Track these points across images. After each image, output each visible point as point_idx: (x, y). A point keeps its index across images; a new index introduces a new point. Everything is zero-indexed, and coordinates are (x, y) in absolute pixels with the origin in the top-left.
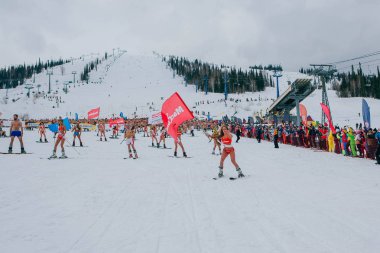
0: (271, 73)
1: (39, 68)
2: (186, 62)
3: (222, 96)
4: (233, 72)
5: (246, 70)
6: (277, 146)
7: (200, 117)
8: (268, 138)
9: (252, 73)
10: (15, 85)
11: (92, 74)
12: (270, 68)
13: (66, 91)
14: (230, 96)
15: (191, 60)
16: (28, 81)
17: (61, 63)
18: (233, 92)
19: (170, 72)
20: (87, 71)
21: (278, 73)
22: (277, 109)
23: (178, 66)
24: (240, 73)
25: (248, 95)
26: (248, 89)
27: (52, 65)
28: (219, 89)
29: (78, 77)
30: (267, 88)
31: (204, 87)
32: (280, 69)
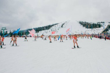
0: (102, 23)
1: (53, 25)
2: (83, 22)
3: (91, 29)
4: (93, 24)
5: (96, 23)
6: (105, 40)
7: (87, 34)
8: (103, 38)
9: (98, 24)
10: (49, 29)
11: (63, 26)
12: (102, 22)
13: (58, 29)
14: (93, 29)
15: (84, 22)
16: (51, 28)
17: (57, 24)
18: (93, 28)
19: (80, 24)
20: (62, 25)
21: (104, 23)
22: (104, 32)
23: (81, 23)
24: (95, 24)
25: (97, 29)
26: (97, 28)
27: (55, 24)
28: (90, 28)
29: (61, 27)
30: (101, 27)
31: (87, 27)
32: (104, 22)
